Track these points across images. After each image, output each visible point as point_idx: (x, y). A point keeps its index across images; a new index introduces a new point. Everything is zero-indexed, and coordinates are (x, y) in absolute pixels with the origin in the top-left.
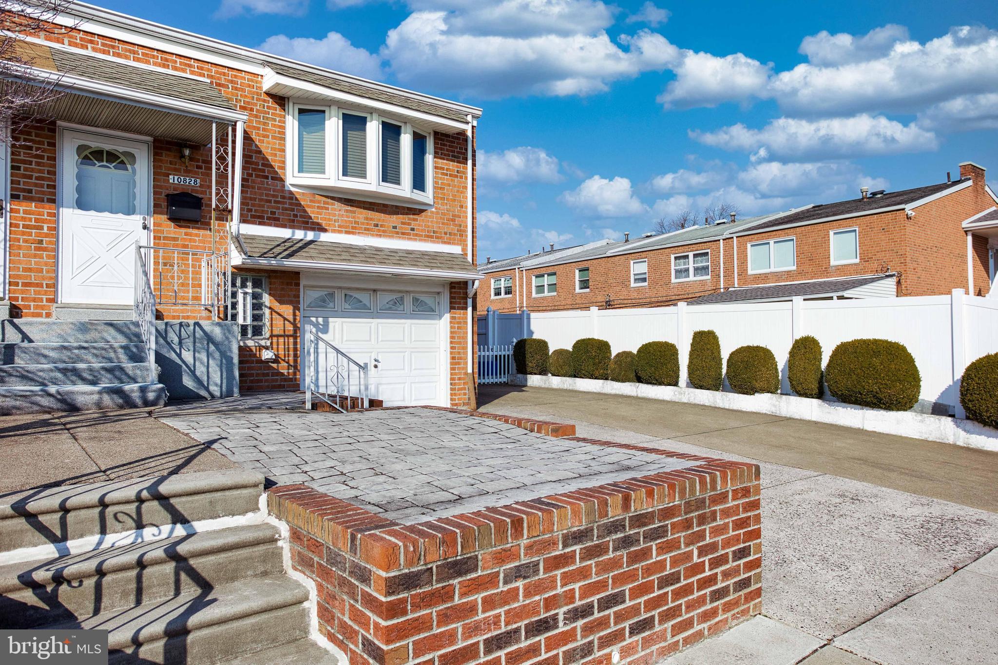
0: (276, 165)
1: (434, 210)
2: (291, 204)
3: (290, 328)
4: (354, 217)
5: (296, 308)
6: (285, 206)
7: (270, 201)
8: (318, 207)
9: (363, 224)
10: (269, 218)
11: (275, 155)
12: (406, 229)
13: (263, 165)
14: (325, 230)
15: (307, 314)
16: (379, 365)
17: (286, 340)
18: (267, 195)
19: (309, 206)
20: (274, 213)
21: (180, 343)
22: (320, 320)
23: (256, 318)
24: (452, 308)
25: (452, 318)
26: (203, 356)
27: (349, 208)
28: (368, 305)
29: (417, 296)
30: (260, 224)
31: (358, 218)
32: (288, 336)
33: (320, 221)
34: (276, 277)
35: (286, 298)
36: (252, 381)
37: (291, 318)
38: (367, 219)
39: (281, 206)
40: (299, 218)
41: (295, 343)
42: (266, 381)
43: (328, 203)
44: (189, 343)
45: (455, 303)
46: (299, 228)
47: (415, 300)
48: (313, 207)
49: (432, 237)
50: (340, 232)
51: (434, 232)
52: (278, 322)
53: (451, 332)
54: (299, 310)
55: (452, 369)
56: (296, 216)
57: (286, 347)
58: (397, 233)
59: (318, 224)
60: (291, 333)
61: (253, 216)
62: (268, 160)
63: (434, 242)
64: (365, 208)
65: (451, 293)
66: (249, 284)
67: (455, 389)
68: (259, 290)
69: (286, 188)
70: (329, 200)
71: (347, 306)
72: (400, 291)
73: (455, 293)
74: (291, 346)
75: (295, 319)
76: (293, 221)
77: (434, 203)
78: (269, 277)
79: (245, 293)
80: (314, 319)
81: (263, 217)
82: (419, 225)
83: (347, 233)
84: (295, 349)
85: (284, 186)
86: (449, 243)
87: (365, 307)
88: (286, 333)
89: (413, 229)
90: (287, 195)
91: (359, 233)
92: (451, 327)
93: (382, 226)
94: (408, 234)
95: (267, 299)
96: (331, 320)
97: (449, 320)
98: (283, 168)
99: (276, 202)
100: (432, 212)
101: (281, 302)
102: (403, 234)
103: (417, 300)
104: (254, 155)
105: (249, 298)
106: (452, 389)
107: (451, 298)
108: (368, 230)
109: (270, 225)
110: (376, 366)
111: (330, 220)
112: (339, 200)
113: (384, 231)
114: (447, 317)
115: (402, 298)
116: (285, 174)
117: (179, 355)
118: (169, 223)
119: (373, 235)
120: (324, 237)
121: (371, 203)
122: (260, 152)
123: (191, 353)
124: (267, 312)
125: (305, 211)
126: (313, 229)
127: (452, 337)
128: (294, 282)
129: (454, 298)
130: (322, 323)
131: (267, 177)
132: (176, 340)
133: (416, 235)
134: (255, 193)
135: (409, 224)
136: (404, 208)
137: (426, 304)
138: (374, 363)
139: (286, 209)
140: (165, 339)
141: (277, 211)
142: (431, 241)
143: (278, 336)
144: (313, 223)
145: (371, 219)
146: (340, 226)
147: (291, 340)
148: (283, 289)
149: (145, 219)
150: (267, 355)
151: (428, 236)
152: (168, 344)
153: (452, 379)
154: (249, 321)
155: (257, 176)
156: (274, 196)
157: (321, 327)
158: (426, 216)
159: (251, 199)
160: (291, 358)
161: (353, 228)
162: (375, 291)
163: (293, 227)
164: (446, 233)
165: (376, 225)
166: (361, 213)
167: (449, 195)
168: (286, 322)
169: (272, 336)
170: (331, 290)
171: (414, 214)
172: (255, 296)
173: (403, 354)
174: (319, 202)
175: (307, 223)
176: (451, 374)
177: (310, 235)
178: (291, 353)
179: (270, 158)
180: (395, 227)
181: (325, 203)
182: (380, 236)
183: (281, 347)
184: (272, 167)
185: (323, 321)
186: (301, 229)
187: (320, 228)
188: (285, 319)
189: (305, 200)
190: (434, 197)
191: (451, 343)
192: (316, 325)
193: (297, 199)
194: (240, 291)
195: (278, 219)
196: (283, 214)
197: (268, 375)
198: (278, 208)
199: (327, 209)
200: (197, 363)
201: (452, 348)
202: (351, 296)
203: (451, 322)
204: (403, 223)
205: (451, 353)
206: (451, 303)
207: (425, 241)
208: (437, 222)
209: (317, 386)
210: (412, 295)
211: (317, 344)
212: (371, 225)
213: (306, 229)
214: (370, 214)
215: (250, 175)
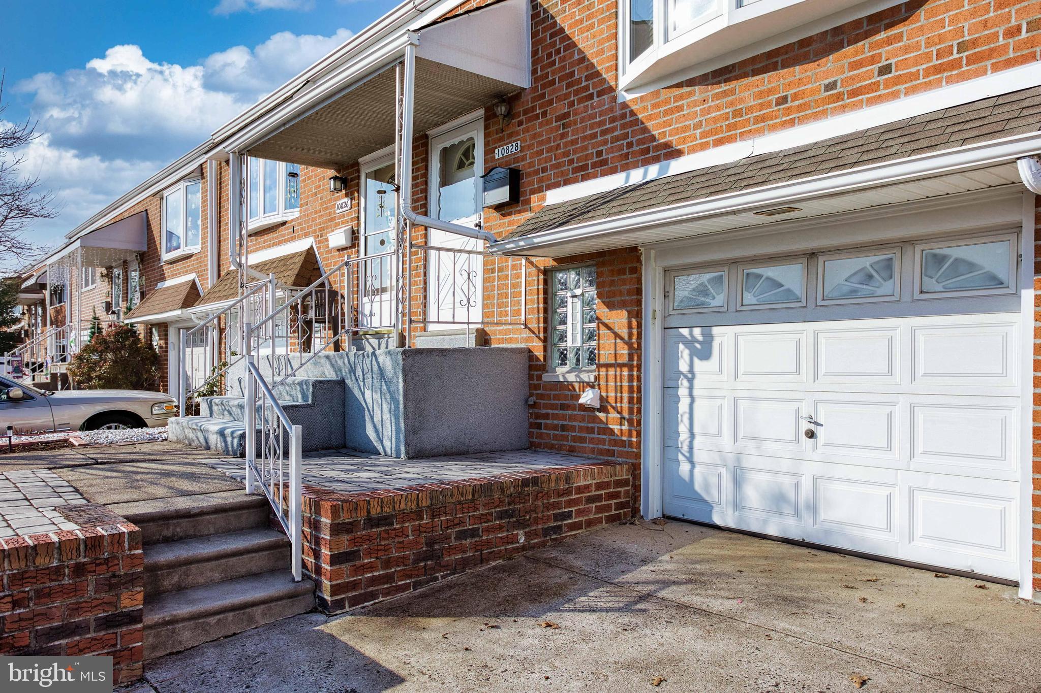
0: (603, 69)
2: (623, 127)
3: (624, 351)
4: (732, 104)
5: (636, 313)
6: (616, 133)
7: (595, 136)
8: (666, 113)
9: (750, 110)
10: (594, 165)
11: (604, 51)
12: (860, 78)
13: (588, 78)
14: (678, 154)
15: (673, 322)
16: (819, 431)
17: (618, 373)
18: (592, 127)
19: (650, 118)
20: (600, 153)
21: (364, 379)
22: (697, 332)
23: (587, 336)
24: (1037, 268)
25: (1038, 300)
26: (378, 396)
27: (724, 87)
28: (797, 291)
29: (939, 249)
30: (583, 179)
31: (742, 100)
32: (621, 366)
33: (668, 139)
34: (605, 264)
35: (618, 298)
36: (574, 439)
37: (625, 335)
38: (760, 95)
39: (608, 136)
40: (636, 148)
41: (631, 379)
42: (591, 441)
43: (681, 97)
44: (369, 378)
46: (635, 166)
47: (932, 261)
48: (656, 116)
50: (704, 147)
51: (962, 47)
52: (606, 340)
56: (630, 145)
57: (619, 384)
58: (839, 97)
59: (667, 145)
60: (625, 360)
61: (575, 170)
62: (594, 66)
64: (755, 73)
65: (1036, 220)
66: (581, 281)
68: (592, 289)
69: (618, 101)
70: (685, 90)
71: (750, 298)
72: (881, 245)
74: (625, 383)
75: (631, 335)
76: (627, 156)
78: (597, 265)
79: (574, 297)
80: (685, 332)
81: (584, 168)
82: (908, 50)
83: (719, 142)
84: (631, 389)
85: (614, 99)
87: (790, 296)
88: (619, 361)
89: (885, 70)
90: (619, 113)
91: (742, 134)
93: (795, 97)
94: (873, 88)
96: (716, 330)
97: (1032, 308)
98: (615, 67)
99: (603, 133)
101: (610, 306)
102: (854, 93)
103: (939, 260)
104: (576, 70)
105: (578, 305)
107: (1036, 235)
108: (763, 119)
109: (597, 176)
110: (811, 435)
111: (685, 129)
112: (706, 79)
113: (801, 108)
115: (888, 265)
116: (615, 77)
117: (363, 396)
118: (495, 214)
120: (677, 167)
122: (583, 59)
125: (645, 130)
126: (656, 159)
127: (1037, 365)
128: (628, 266)
130: (700, 338)
131: (592, 97)
132: (361, 374)
133: (898, 80)
134: (578, 131)
137: (972, 267)
138: (805, 426)
139: (617, 139)
140: (354, 373)
141: (604, 148)
143: (607, 366)
144: (657, 148)
145: (770, 92)
146: (703, 135)
147: (625, 372)
149: (480, 216)
150: (588, 397)
151: (939, 69)
152: (356, 379)
154: (579, 343)
155: (580, 101)
156: (600, 124)
157: (698, 346)
159: (573, 143)
160: (625, 405)
161: (730, 127)
162: (812, 255)
163: (626, 168)
164: (1012, 33)
165: (784, 100)
166: (748, 87)
168: (618, 341)
169: (599, 366)
170: (716, 272)
172: (585, 300)
173: (888, 409)
174: (667, 101)
175: (647, 150)
177: (653, 171)
178: (623, 395)
179: (596, 61)
180: (832, 86)
181: (678, 98)
182: (793, 122)
183: (612, 384)
184: (598, 74)
185: (703, 334)
186: (638, 167)
187: (672, 153)
188: (617, 335)
189: (645, 109)
192: (689, 343)
193: (633, 113)
194: (569, 294)
195: (606, 162)
196: (612, 150)
197: (591, 430)
198: (605, 142)
199: (679, 109)
200: (375, 407)
202: (759, 276)
203: (1036, 316)
204: (854, 66)
206: (1036, 253)
209: (691, 460)
210: (918, 249)
211: (691, 381)
212: (769, 104)
213: (646, 162)
214: (768, 80)
215: (571, 104)
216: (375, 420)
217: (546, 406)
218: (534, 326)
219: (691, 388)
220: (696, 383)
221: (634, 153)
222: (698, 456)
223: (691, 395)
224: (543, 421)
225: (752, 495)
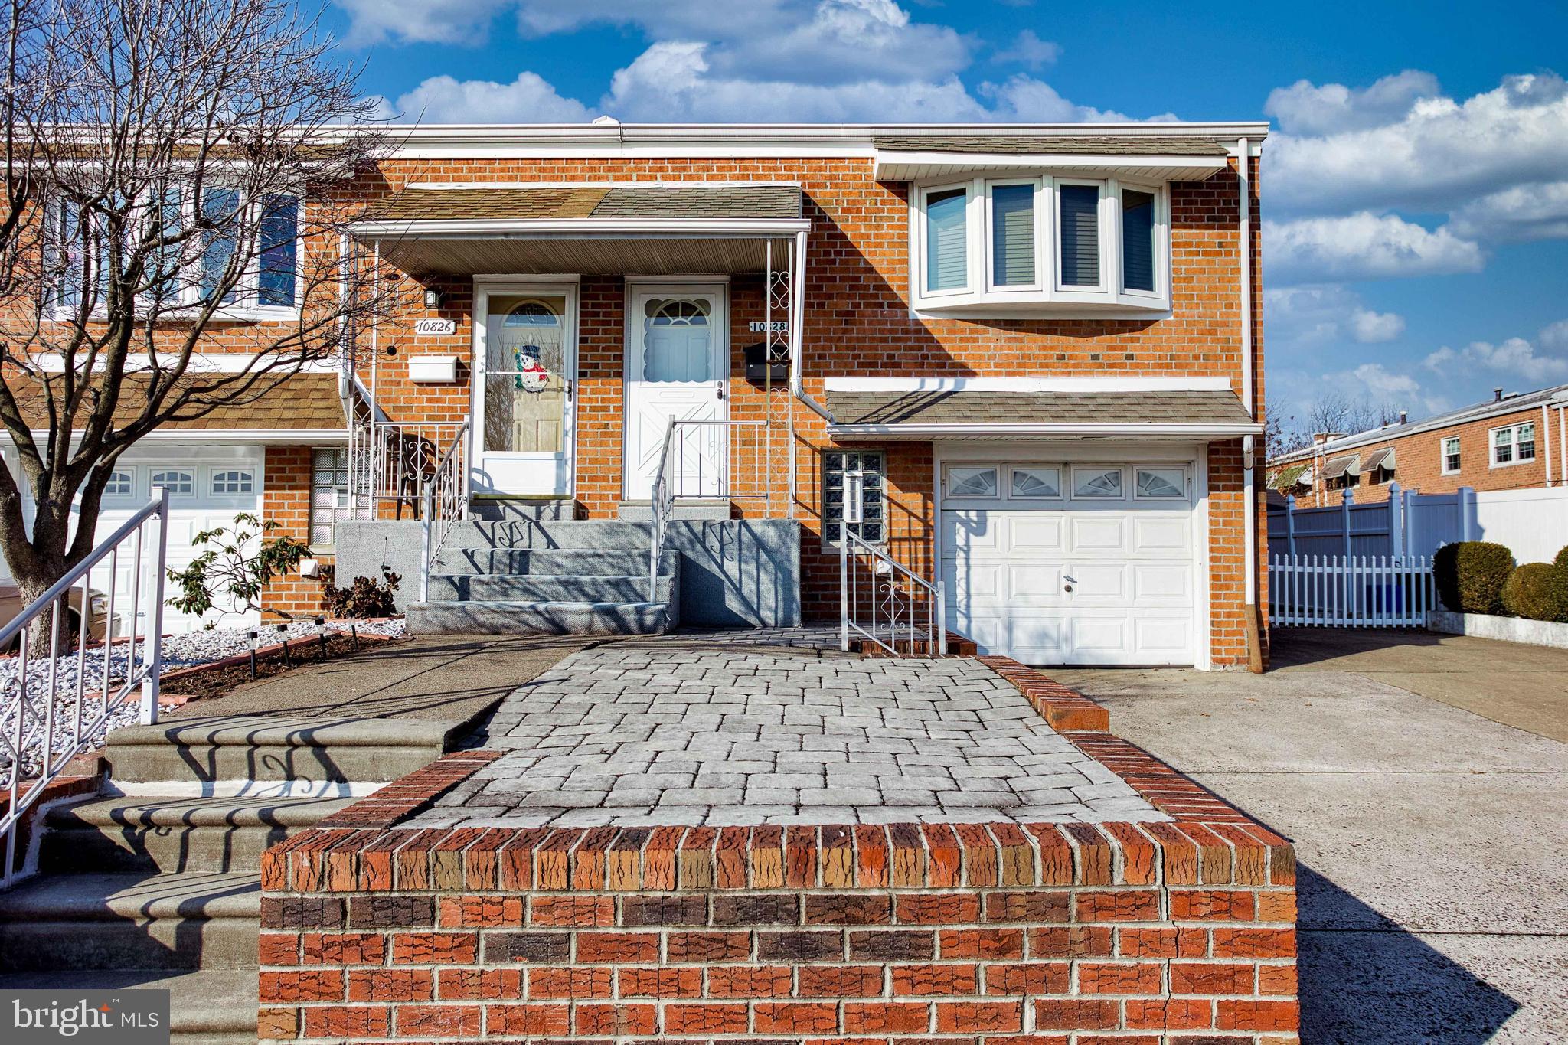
0: (894, 285)
1: (1172, 318)
2: (917, 340)
3: (918, 528)
4: (1021, 349)
5: (928, 497)
6: (910, 343)
7: (885, 340)
8: (961, 340)
9: (1037, 357)
10: (884, 365)
11: (894, 270)
12: (1116, 358)
13: (876, 288)
14: (973, 374)
15: (950, 505)
16: (1073, 586)
17: (913, 546)
18: (882, 331)
19: (946, 340)
20: (891, 356)
21: (722, 550)
22: (973, 514)
23: (869, 513)
24: (1212, 488)
25: (1212, 505)
26: (752, 568)
27: (1014, 334)
28: (1056, 489)
29: (1147, 470)
30: (872, 374)
31: (1029, 348)
32: (916, 540)
33: (963, 360)
34: (896, 452)
35: (912, 483)
36: (861, 607)
37: (920, 513)
38: (1044, 348)
39: (902, 344)
40: (930, 360)
41: (927, 551)
43: (976, 331)
44: (733, 549)
45: (1218, 479)
46: (931, 375)
47: (1143, 477)
48: (953, 340)
49: (1168, 366)
50: (998, 374)
51: (1172, 357)
52: (901, 518)
53: (1212, 532)
54: (932, 500)
55: (1214, 597)
56: (924, 357)
57: (913, 556)
58: (1101, 366)
59: (962, 365)
60: (921, 535)
61: (860, 365)
62: (882, 279)
63: (1173, 374)
64: (1040, 332)
65: (1210, 461)
66: (860, 464)
67: (1219, 633)
68: (873, 472)
69: (911, 317)
70: (979, 327)
71: (1017, 491)
72: (1112, 464)
73: (1218, 461)
74: (921, 555)
75: (926, 514)
76: (922, 365)
77: (1172, 306)
78: (887, 452)
79: (853, 478)
80: (962, 514)
81: (875, 365)
82: (1142, 349)
83: (1010, 374)
84: (927, 560)
85: (907, 314)
86: (1204, 374)
87: (1049, 492)
88: (913, 535)
89: (1130, 357)
90: (912, 327)
91: (1030, 372)
92: (1212, 523)
93: (1071, 357)
94: (1122, 366)
95: (885, 485)
96: (989, 513)
97: (1207, 509)
98: (906, 288)
99: (894, 340)
100: (1168, 323)
101: (904, 489)
102: (1111, 366)
103: (1147, 476)
104: (862, 277)
105: (858, 485)
106: (1213, 633)
107: (1211, 470)
108: (1047, 366)
109: (886, 375)
110: (1068, 589)
111: (981, 357)
112: (997, 324)
113: (1075, 366)
114: (1204, 503)
115: (1117, 476)
116: (908, 296)
117: (721, 567)
118: (749, 386)
119: (1055, 374)
120: (972, 385)
121: (1051, 322)
122: (871, 270)
123: (736, 564)
124: (885, 503)
125: (941, 348)
126: (953, 374)
127: (1212, 541)
128: (924, 457)
129: (1217, 470)
130: (975, 519)
131: (881, 305)
132: (717, 546)
133: (1137, 366)
134: (864, 331)
135: (1122, 349)
136: (1112, 322)
137: (1165, 482)
138: (1063, 583)
139: (911, 348)
140: (703, 544)
141: (897, 353)
142: (1166, 374)
143: (900, 540)
144: (954, 365)
145: (1052, 348)
146: (997, 365)
147: (921, 546)
148: (906, 469)
149: (721, 385)
150: (882, 568)
151: (1160, 366)
152: (706, 550)
153: (1213, 615)
154: (859, 519)
155: (867, 305)
156: (891, 331)
157: (973, 525)
158: (1156, 332)
159: (858, 340)
160: (921, 574)
161: (1020, 365)
162: (1066, 464)
163: (920, 374)
164: (1196, 357)
165: (1062, 357)
166: (1034, 341)
167: (1202, 289)
168: (913, 519)
169: (891, 540)
170: (988, 468)
171: (1131, 331)
172: (868, 482)
173: (1118, 569)
174: (963, 331)
175: (944, 365)
176: (1212, 606)
177: (949, 384)
178: (921, 565)
179: (885, 276)
180: (1095, 357)
181: (972, 331)
182: (1069, 374)
183: (905, 556)
184: (888, 288)
185: (978, 516)
186: (933, 376)
187: (965, 372)
188: (911, 514)
189: (939, 331)
190: (1171, 297)
191: (1212, 550)
192: (966, 523)
193: (927, 331)
194: (846, 474)
195: (898, 365)
196: (906, 356)
198: (898, 349)
199: (975, 340)
200: (744, 578)
201: (1212, 559)
202: (1025, 475)
203: (1210, 514)
204: (1111, 348)
205: (1212, 568)
206: (1210, 479)
207: (1155, 374)
208: (1178, 340)
209: (968, 617)
210: (1136, 468)
211: (967, 553)
212: (1051, 357)
213: (941, 375)
214: (1050, 340)
215: (857, 305)
216: (745, 591)
217: (823, 578)
218: (808, 501)
219: (967, 559)
220: (972, 555)
221: (930, 365)
222: (974, 613)
223: (968, 565)
224: (820, 592)
225: (1021, 637)
